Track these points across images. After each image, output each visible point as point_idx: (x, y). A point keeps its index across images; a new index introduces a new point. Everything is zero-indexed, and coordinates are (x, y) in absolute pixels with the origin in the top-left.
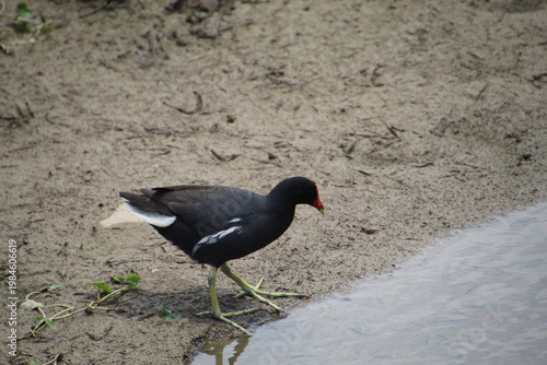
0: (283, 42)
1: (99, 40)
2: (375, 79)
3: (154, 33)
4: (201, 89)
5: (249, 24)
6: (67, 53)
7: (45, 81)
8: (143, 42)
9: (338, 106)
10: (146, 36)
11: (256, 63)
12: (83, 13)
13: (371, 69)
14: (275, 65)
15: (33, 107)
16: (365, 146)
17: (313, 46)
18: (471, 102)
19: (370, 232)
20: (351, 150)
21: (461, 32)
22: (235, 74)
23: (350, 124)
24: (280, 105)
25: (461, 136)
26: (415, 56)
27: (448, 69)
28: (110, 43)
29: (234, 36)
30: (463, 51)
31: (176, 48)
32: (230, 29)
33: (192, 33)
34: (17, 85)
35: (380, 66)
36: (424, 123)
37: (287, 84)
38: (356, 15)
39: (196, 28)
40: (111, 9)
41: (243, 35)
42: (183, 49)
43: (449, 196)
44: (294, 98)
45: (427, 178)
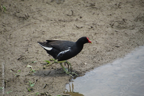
2: (119, 6)
4: (73, 9)
7: (32, 8)
9: (109, 14)
11: (87, 2)
13: (118, 4)
14: (93, 3)
15: (29, 15)
16: (116, 24)
19: (118, 47)
20: (113, 25)
22: (82, 5)
23: (112, 18)
24: (94, 14)
25: (142, 21)
27: (139, 3)
34: (25, 9)
35: (120, 3)
36: (132, 18)
37: (96, 8)
43: (139, 37)
44: (98, 12)
45: (133, 32)
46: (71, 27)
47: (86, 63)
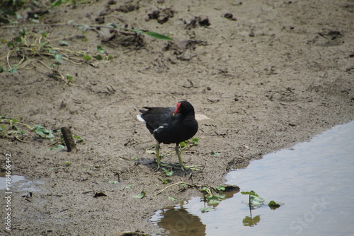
0: (223, 59)
1: (135, 62)
2: (272, 72)
3: (160, 59)
4: (190, 79)
5: (205, 54)
6: (123, 67)
7: (116, 77)
8: (156, 63)
9: (259, 82)
10: (156, 60)
11: (213, 68)
12: (125, 51)
13: (269, 68)
14: (223, 69)
15: (115, 88)
16: (277, 96)
17: (238, 60)
18: (321, 79)
19: (293, 126)
20: (271, 98)
21: (307, 53)
22: (205, 73)
23: (268, 88)
24: (230, 84)
25: (319, 92)
26: (288, 63)
27: (305, 67)
28: (140, 63)
29: (198, 59)
30: (310, 61)
31: (172, 65)
32: (196, 56)
33: (178, 58)
34: (105, 79)
35: (273, 67)
36: (302, 87)
37: (230, 76)
38: (256, 48)
39: (179, 56)
40: (138, 49)
41: (203, 58)
42: (175, 65)
43: (324, 113)
44: (236, 80)
45: (312, 106)
46: (198, 101)
47: (247, 147)
